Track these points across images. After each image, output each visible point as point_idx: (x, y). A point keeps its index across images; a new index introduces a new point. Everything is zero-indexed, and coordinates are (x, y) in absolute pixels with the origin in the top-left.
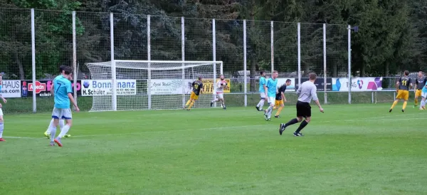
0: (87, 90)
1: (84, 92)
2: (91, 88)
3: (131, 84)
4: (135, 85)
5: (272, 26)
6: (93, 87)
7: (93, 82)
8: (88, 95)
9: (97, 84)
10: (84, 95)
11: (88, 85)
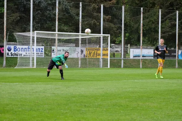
0: (10, 52)
1: (8, 54)
2: (12, 51)
3: (41, 50)
4: (43, 50)
5: (142, 11)
6: (14, 51)
7: (14, 47)
8: (10, 56)
9: (17, 49)
10: (8, 56)
11: (11, 49)
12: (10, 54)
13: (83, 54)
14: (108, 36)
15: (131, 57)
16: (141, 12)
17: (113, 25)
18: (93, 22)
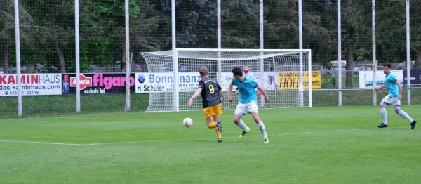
0: (142, 85)
1: (139, 88)
2: (147, 82)
6: (150, 82)
7: (150, 75)
8: (143, 92)
9: (155, 78)
10: (139, 92)
11: (144, 79)
12: (142, 88)
13: (273, 84)
14: (308, 52)
15: (362, 85)
16: (372, 6)
17: (326, 29)
18: (289, 26)
